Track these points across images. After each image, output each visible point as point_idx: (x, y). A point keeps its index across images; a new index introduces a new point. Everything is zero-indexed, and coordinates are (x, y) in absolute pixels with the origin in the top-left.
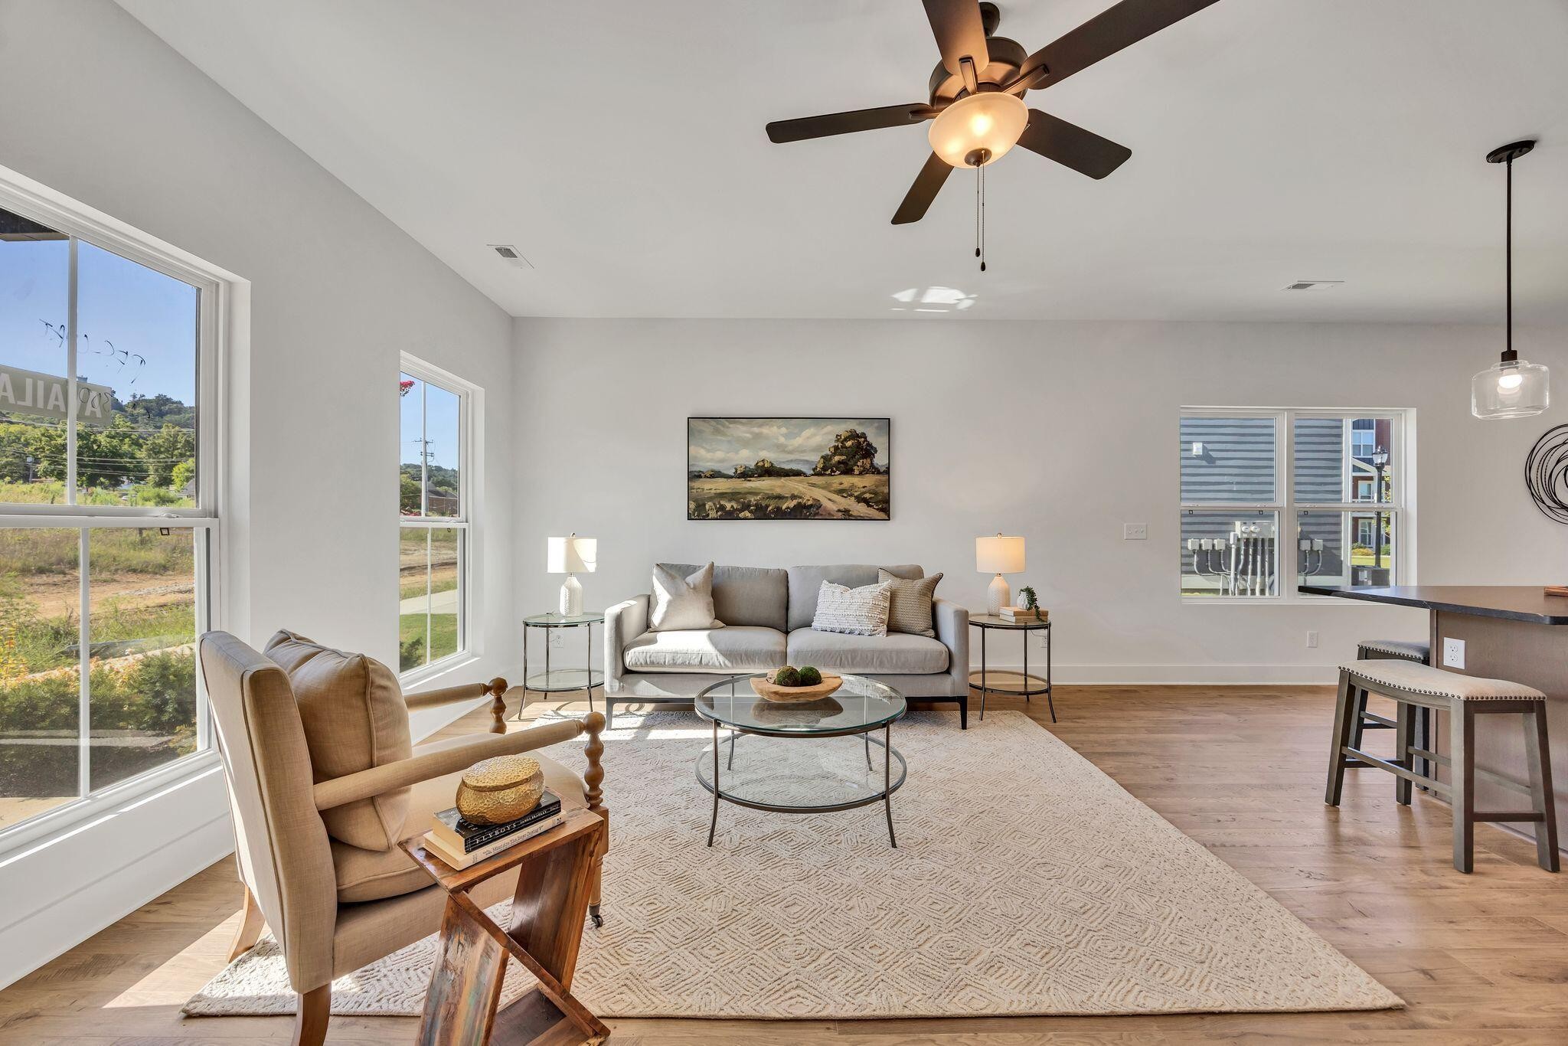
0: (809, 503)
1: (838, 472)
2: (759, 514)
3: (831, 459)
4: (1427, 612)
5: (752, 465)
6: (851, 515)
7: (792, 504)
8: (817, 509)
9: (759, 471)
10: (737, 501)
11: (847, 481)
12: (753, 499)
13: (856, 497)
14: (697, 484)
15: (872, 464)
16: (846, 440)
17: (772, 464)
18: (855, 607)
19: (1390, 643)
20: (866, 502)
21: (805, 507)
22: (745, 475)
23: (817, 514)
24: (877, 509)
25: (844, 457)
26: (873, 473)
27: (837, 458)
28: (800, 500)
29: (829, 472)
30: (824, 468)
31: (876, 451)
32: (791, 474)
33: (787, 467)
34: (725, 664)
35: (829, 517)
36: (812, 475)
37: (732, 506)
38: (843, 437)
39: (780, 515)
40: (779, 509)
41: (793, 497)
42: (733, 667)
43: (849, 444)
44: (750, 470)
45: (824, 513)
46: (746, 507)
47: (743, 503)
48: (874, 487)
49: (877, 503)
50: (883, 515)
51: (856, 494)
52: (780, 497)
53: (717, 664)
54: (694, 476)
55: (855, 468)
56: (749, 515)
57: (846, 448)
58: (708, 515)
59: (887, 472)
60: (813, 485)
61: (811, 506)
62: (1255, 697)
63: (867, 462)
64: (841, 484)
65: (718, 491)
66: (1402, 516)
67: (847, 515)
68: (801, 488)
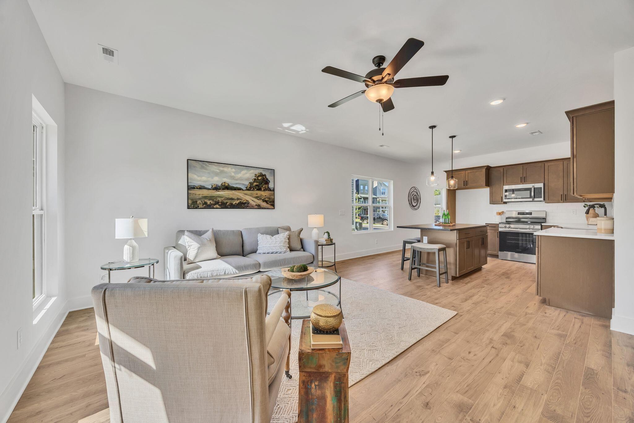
0: (245, 202)
1: (255, 190)
2: (223, 206)
3: (253, 184)
4: (420, 230)
5: (220, 184)
6: (261, 207)
7: (237, 202)
8: (248, 204)
9: (223, 187)
10: (213, 200)
11: (259, 193)
12: (220, 199)
13: (263, 200)
14: (191, 192)
15: (268, 187)
16: (258, 176)
17: (229, 184)
18: (278, 243)
19: (410, 239)
20: (266, 202)
21: (243, 203)
22: (216, 188)
23: (248, 206)
24: (270, 205)
25: (258, 184)
26: (269, 190)
27: (255, 184)
28: (241, 200)
29: (252, 189)
30: (250, 188)
31: (270, 182)
32: (237, 189)
33: (235, 186)
34: (236, 272)
35: (252, 207)
36: (246, 190)
37: (210, 203)
38: (257, 175)
39: (232, 206)
40: (231, 204)
41: (238, 199)
42: (239, 273)
43: (260, 178)
44: (219, 186)
45: (250, 206)
46: (217, 203)
47: (216, 201)
48: (269, 196)
49: (270, 202)
50: (272, 207)
51: (262, 199)
52: (232, 199)
53: (232, 273)
54: (190, 188)
55: (262, 188)
56: (219, 206)
57: (259, 180)
58: (198, 206)
59: (274, 190)
60: (246, 194)
61: (245, 203)
62: (370, 259)
63: (266, 186)
64: (257, 194)
65: (204, 196)
66: (390, 208)
67: (259, 207)
68: (241, 195)
